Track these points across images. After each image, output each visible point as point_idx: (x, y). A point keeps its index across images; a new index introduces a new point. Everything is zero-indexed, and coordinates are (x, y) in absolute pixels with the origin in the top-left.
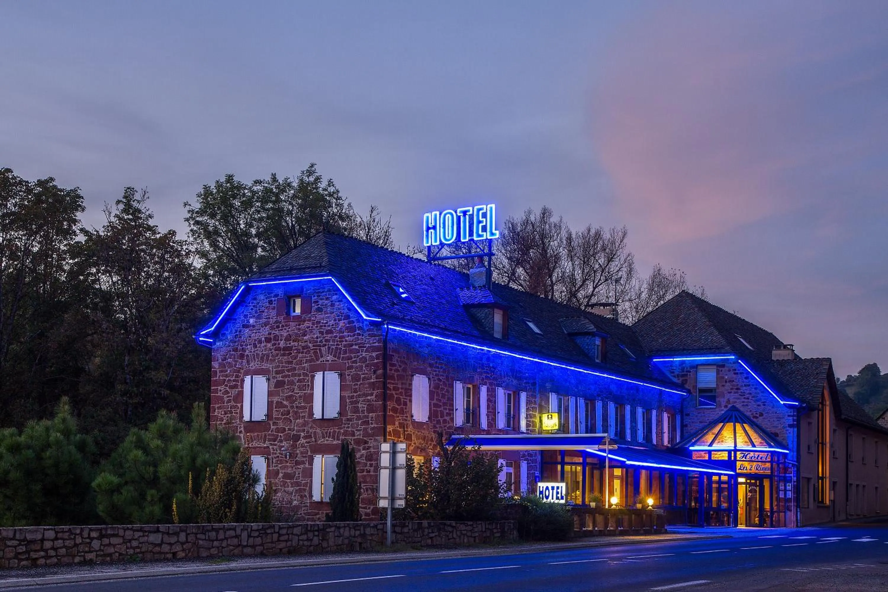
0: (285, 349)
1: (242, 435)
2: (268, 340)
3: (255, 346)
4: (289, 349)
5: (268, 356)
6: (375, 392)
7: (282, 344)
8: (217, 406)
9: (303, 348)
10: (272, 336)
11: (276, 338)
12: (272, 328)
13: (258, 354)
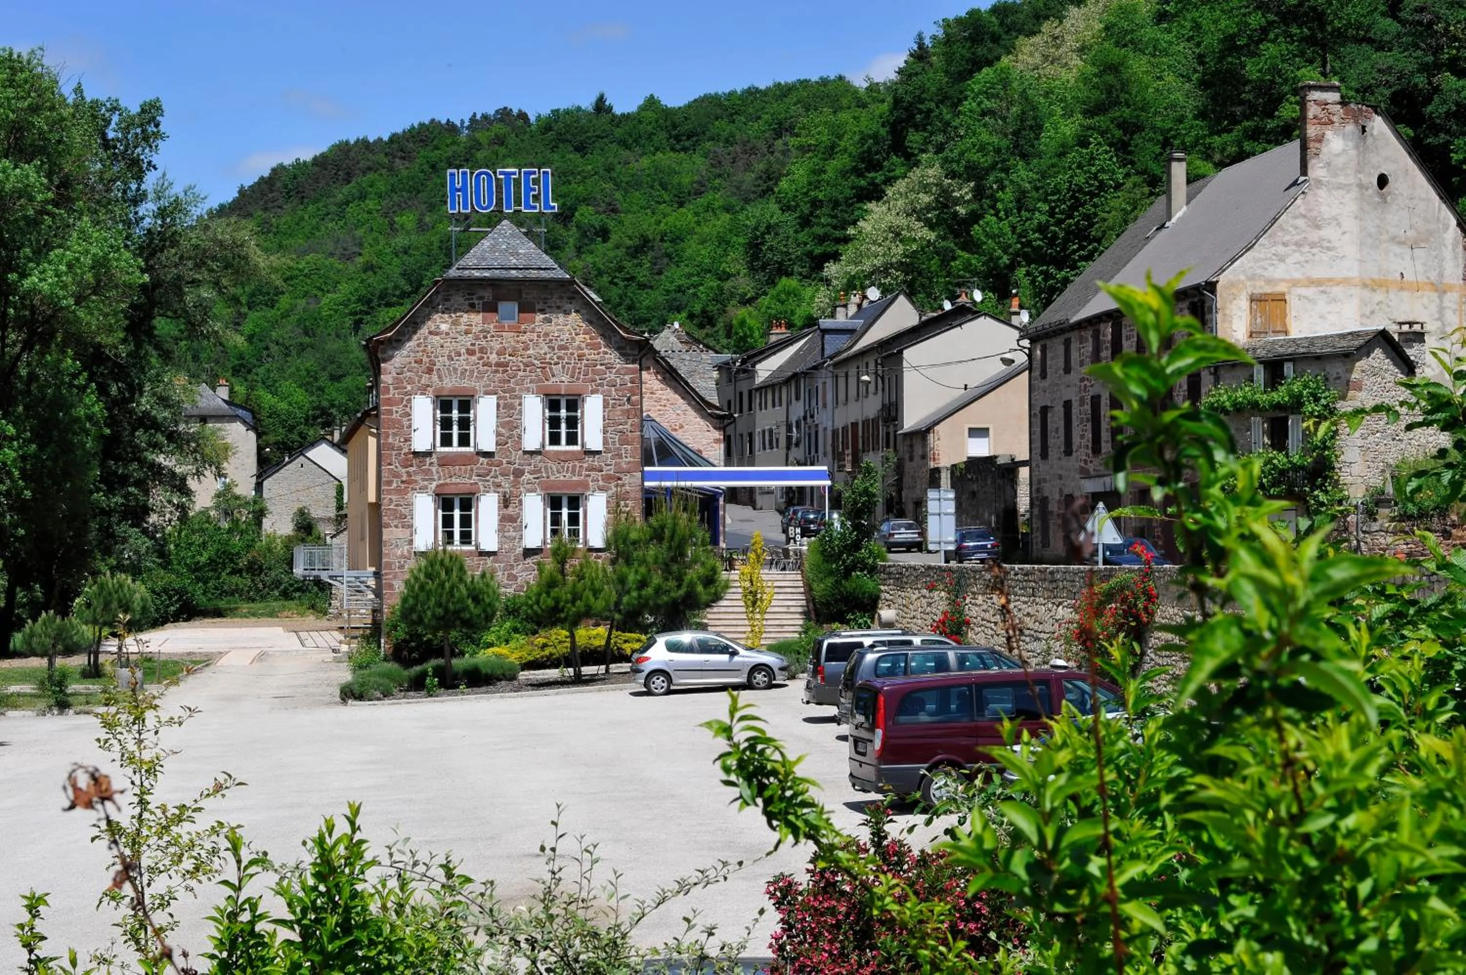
0: (498, 365)
1: (434, 469)
2: (471, 352)
3: (451, 358)
4: (505, 365)
5: (472, 372)
6: (630, 421)
7: (493, 358)
8: (391, 431)
9: (526, 365)
10: (477, 348)
11: (482, 350)
12: (477, 338)
13: (455, 369)
